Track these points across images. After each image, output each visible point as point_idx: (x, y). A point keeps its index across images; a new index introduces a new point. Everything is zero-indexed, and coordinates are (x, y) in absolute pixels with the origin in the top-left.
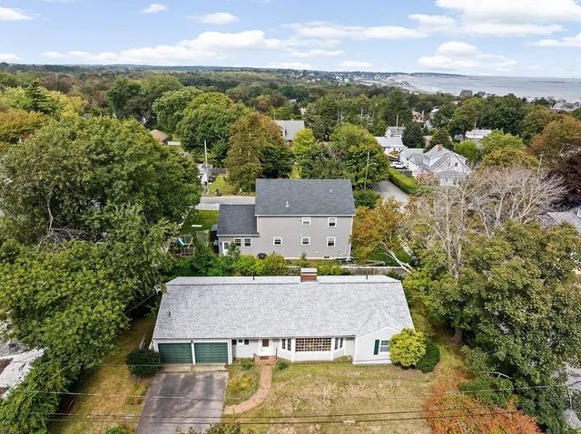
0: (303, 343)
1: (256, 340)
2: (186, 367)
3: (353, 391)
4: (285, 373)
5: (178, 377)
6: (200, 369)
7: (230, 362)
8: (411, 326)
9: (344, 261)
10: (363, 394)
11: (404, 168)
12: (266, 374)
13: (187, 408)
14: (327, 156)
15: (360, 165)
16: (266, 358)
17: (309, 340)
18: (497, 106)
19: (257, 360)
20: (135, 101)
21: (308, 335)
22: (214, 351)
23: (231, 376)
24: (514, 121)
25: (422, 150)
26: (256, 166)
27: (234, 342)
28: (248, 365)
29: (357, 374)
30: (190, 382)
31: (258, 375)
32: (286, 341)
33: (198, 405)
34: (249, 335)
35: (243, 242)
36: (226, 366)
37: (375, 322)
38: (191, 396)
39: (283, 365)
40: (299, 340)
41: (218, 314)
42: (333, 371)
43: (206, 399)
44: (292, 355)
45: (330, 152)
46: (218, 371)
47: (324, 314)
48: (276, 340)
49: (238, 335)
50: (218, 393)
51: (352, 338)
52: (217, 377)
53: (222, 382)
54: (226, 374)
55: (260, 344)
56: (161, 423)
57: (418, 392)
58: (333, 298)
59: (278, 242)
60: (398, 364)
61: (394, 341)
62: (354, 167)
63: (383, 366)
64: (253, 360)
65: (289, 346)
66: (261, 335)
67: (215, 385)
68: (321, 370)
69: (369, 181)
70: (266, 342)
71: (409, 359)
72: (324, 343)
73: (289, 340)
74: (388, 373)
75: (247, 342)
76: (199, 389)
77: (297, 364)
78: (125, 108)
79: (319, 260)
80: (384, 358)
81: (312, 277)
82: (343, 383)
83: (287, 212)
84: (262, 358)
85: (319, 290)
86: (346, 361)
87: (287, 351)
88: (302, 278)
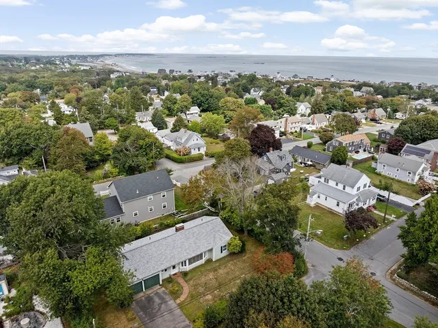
0: (192, 260)
1: (170, 268)
2: (142, 294)
3: (221, 271)
4: (189, 277)
5: (142, 300)
6: (149, 292)
7: (161, 283)
8: (232, 236)
10: (225, 271)
12: (181, 281)
13: (159, 309)
16: (176, 274)
17: (194, 258)
19: (173, 277)
21: (193, 255)
22: (154, 280)
23: (166, 288)
28: (169, 280)
29: (218, 264)
30: (149, 299)
31: (179, 283)
32: (184, 263)
33: (163, 306)
34: (166, 266)
35: (116, 220)
36: (160, 285)
37: (218, 239)
38: (156, 306)
39: (185, 274)
40: (190, 260)
41: (148, 262)
42: (209, 268)
43: (163, 301)
44: (188, 268)
46: (158, 289)
47: (195, 243)
48: (178, 264)
49: (162, 268)
50: (167, 298)
51: (211, 250)
52: (160, 291)
53: (164, 292)
54: (163, 289)
55: (172, 268)
57: (244, 261)
58: (195, 234)
59: (136, 215)
60: (234, 253)
61: (229, 244)
62: (144, 153)
63: (225, 257)
64: (170, 277)
65: (185, 264)
66: (172, 264)
67: (162, 295)
70: (174, 267)
72: (200, 257)
73: (185, 262)
74: (229, 259)
75: (166, 270)
76: (157, 300)
77: (190, 271)
79: (160, 217)
80: (225, 253)
81: (182, 228)
82: (215, 270)
83: (139, 196)
84: (174, 275)
85: (187, 232)
86: (209, 261)
87: (184, 267)
88: (177, 230)
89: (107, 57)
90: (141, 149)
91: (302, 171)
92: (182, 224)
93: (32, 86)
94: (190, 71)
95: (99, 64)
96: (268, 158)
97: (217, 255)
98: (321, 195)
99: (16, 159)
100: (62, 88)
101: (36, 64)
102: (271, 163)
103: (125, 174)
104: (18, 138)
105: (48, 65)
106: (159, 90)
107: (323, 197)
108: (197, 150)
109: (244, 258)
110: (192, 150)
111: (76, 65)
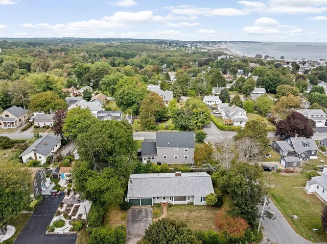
0: (177, 198)
1: (161, 197)
2: (138, 207)
3: (194, 214)
4: (171, 208)
5: (136, 210)
7: (153, 205)
8: (213, 192)
9: (191, 165)
10: (197, 215)
11: (220, 113)
12: (165, 209)
13: (141, 219)
14: (184, 114)
15: (198, 117)
16: (164, 203)
17: (179, 197)
18: (268, 75)
20: (87, 75)
21: (178, 195)
22: (147, 202)
23: (153, 210)
24: (276, 83)
25: (228, 104)
26: (153, 119)
27: (154, 198)
28: (159, 205)
29: (195, 208)
30: (140, 212)
31: (162, 209)
32: (171, 198)
33: (144, 219)
34: (159, 196)
35: (151, 158)
36: (151, 206)
37: (201, 191)
38: (141, 216)
39: (170, 206)
40: (175, 197)
43: (147, 216)
44: (174, 202)
45: (185, 111)
46: (149, 208)
47: (184, 188)
48: (168, 197)
49: (155, 196)
50: (150, 215)
51: (193, 197)
52: (148, 210)
53: (150, 211)
54: (152, 209)
55: (162, 198)
56: (133, 224)
57: (215, 214)
58: (187, 182)
59: (165, 157)
60: (209, 205)
61: (207, 197)
62: (196, 118)
63: (203, 205)
64: (160, 204)
66: (163, 196)
67: (149, 212)
68: (183, 207)
69: (202, 125)
70: (164, 198)
71: (211, 203)
72: (184, 198)
74: (205, 208)
75: (158, 198)
76: (144, 213)
77: (175, 205)
78: (83, 78)
79: (182, 164)
80: (204, 203)
81: (180, 175)
82: (190, 211)
83: (169, 146)
84: (163, 203)
85: (182, 179)
86: (192, 204)
87: (171, 201)
88: (177, 175)
89: (223, 43)
90: (194, 114)
91: (322, 161)
92: (180, 172)
93: (163, 62)
94: (282, 57)
95: (214, 49)
96: (291, 142)
97: (197, 202)
98: (320, 187)
99: (126, 107)
100: (178, 65)
101: (175, 46)
102: (292, 146)
103: (179, 129)
104: (127, 95)
105: (181, 48)
106: (244, 72)
107: (321, 189)
108: (239, 123)
109: (217, 212)
110: (235, 123)
111: (200, 48)
